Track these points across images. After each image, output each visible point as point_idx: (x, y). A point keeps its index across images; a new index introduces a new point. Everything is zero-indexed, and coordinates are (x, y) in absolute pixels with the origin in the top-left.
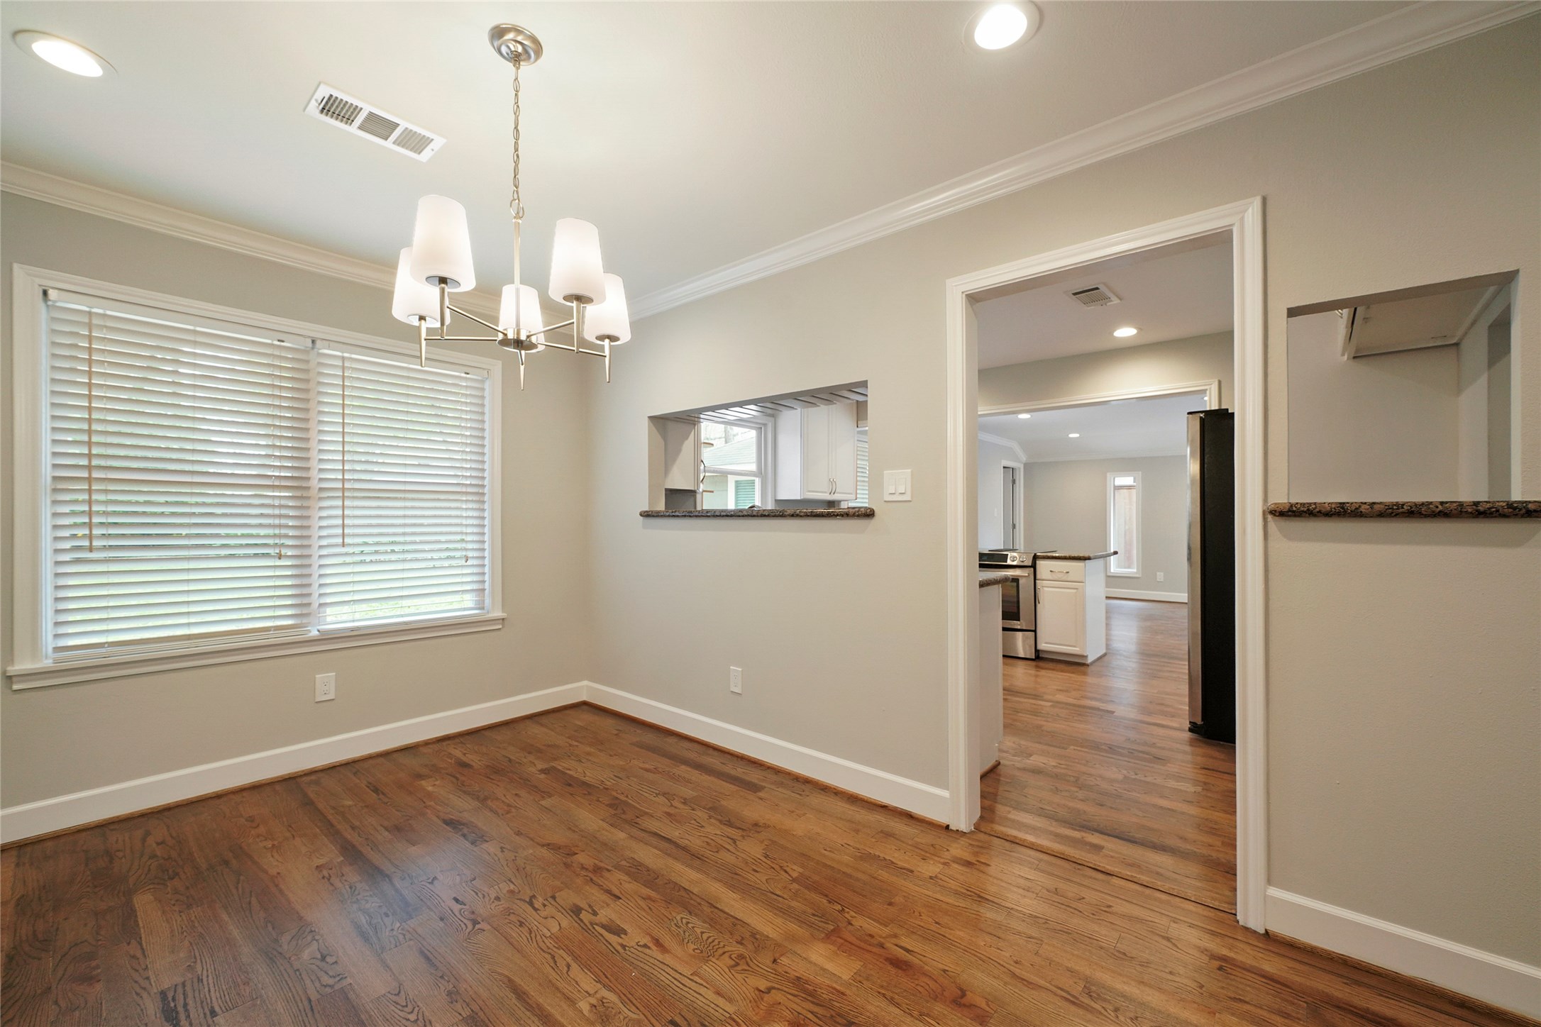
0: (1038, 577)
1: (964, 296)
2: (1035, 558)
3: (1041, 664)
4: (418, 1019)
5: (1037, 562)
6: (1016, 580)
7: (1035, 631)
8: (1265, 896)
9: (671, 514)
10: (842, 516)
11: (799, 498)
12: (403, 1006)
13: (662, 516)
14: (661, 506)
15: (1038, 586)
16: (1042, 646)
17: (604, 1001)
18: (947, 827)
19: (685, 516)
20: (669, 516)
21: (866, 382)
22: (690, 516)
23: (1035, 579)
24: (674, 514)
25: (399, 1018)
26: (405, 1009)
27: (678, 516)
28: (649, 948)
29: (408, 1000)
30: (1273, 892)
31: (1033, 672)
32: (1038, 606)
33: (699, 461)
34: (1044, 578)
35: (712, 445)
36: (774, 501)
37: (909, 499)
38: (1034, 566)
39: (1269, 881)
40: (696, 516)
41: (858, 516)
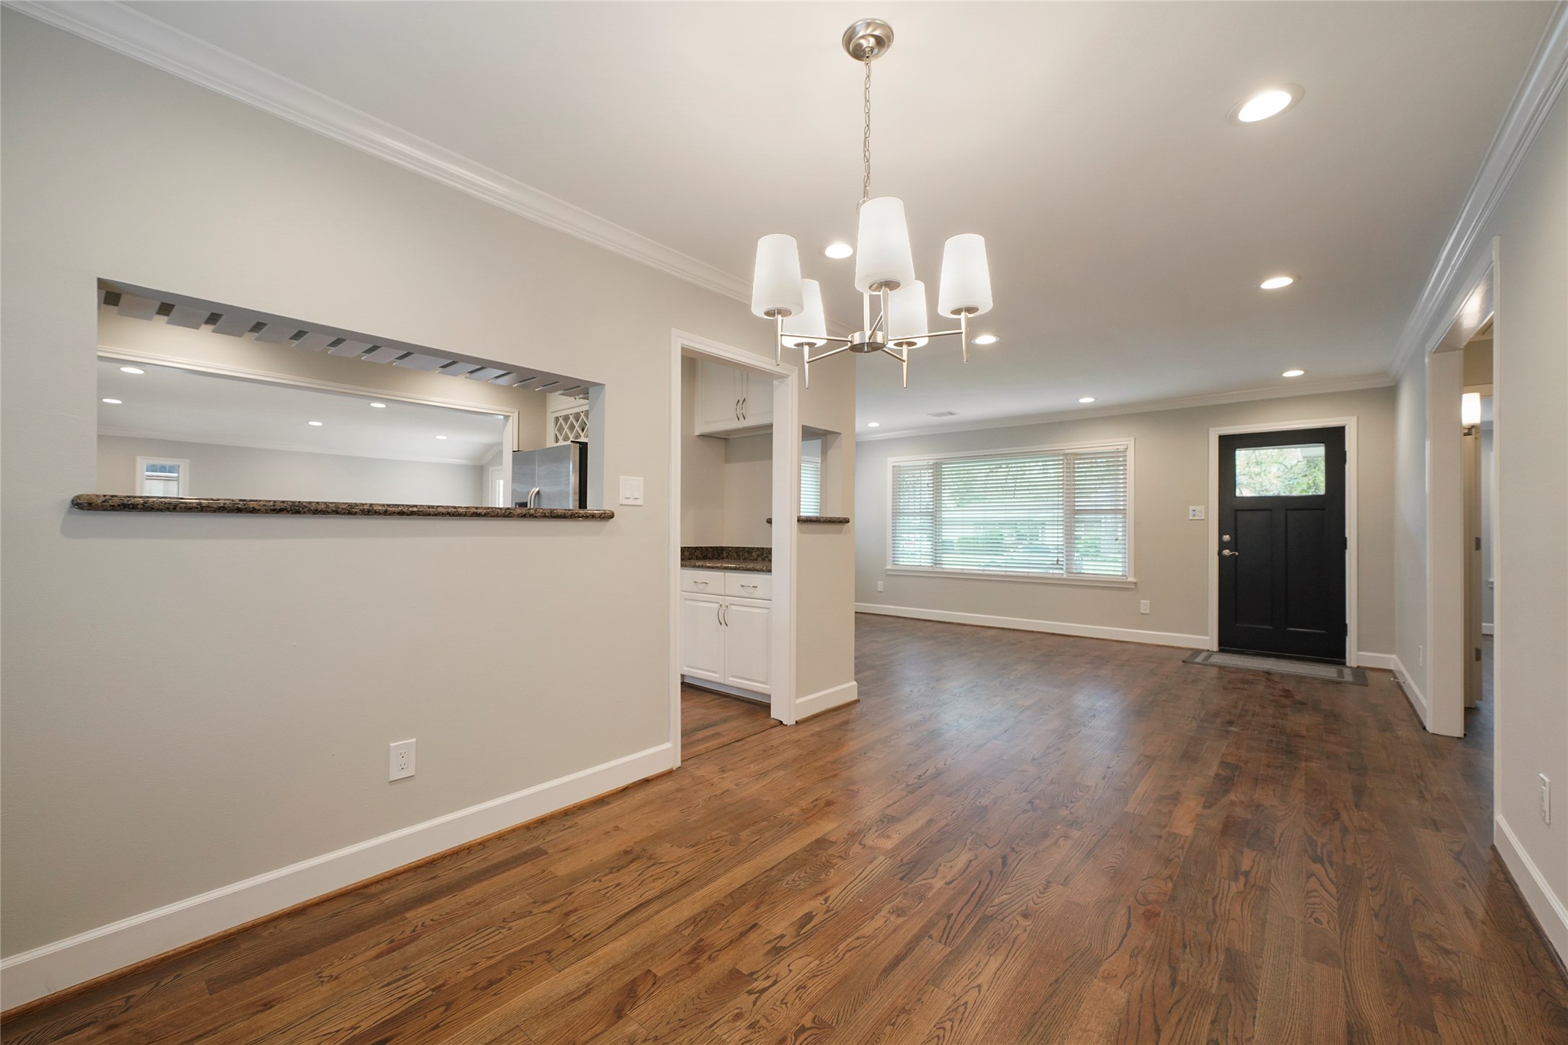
1: (681, 347)
4: (949, 1019)
12: (939, 1039)
17: (891, 911)
18: (672, 770)
25: (953, 1035)
26: (941, 1035)
28: (828, 898)
29: (930, 1038)
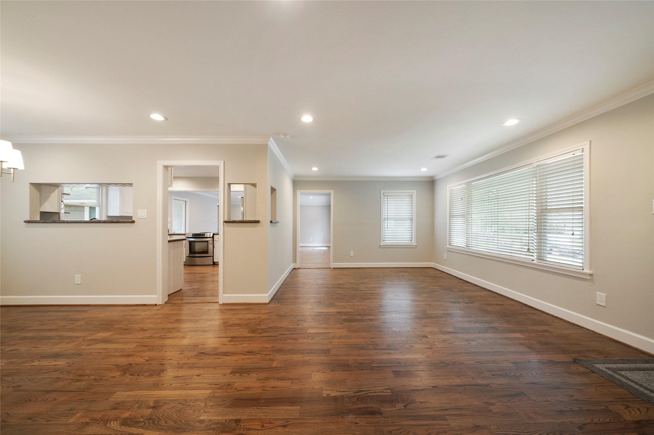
0: (214, 240)
1: (163, 166)
2: (214, 234)
3: (215, 266)
5: (214, 236)
6: (207, 242)
7: (213, 256)
8: (223, 296)
9: (44, 222)
10: (123, 222)
11: (119, 216)
13: (38, 222)
14: (38, 218)
15: (214, 243)
16: (215, 261)
18: (156, 305)
19: (52, 222)
20: (42, 222)
21: (132, 184)
22: (55, 223)
23: (213, 241)
24: (45, 222)
27: (47, 222)
30: (225, 295)
31: (212, 268)
32: (214, 249)
33: (61, 201)
34: (216, 240)
35: (70, 194)
36: (106, 216)
37: (146, 218)
38: (213, 237)
39: (224, 293)
40: (58, 222)
41: (129, 222)
